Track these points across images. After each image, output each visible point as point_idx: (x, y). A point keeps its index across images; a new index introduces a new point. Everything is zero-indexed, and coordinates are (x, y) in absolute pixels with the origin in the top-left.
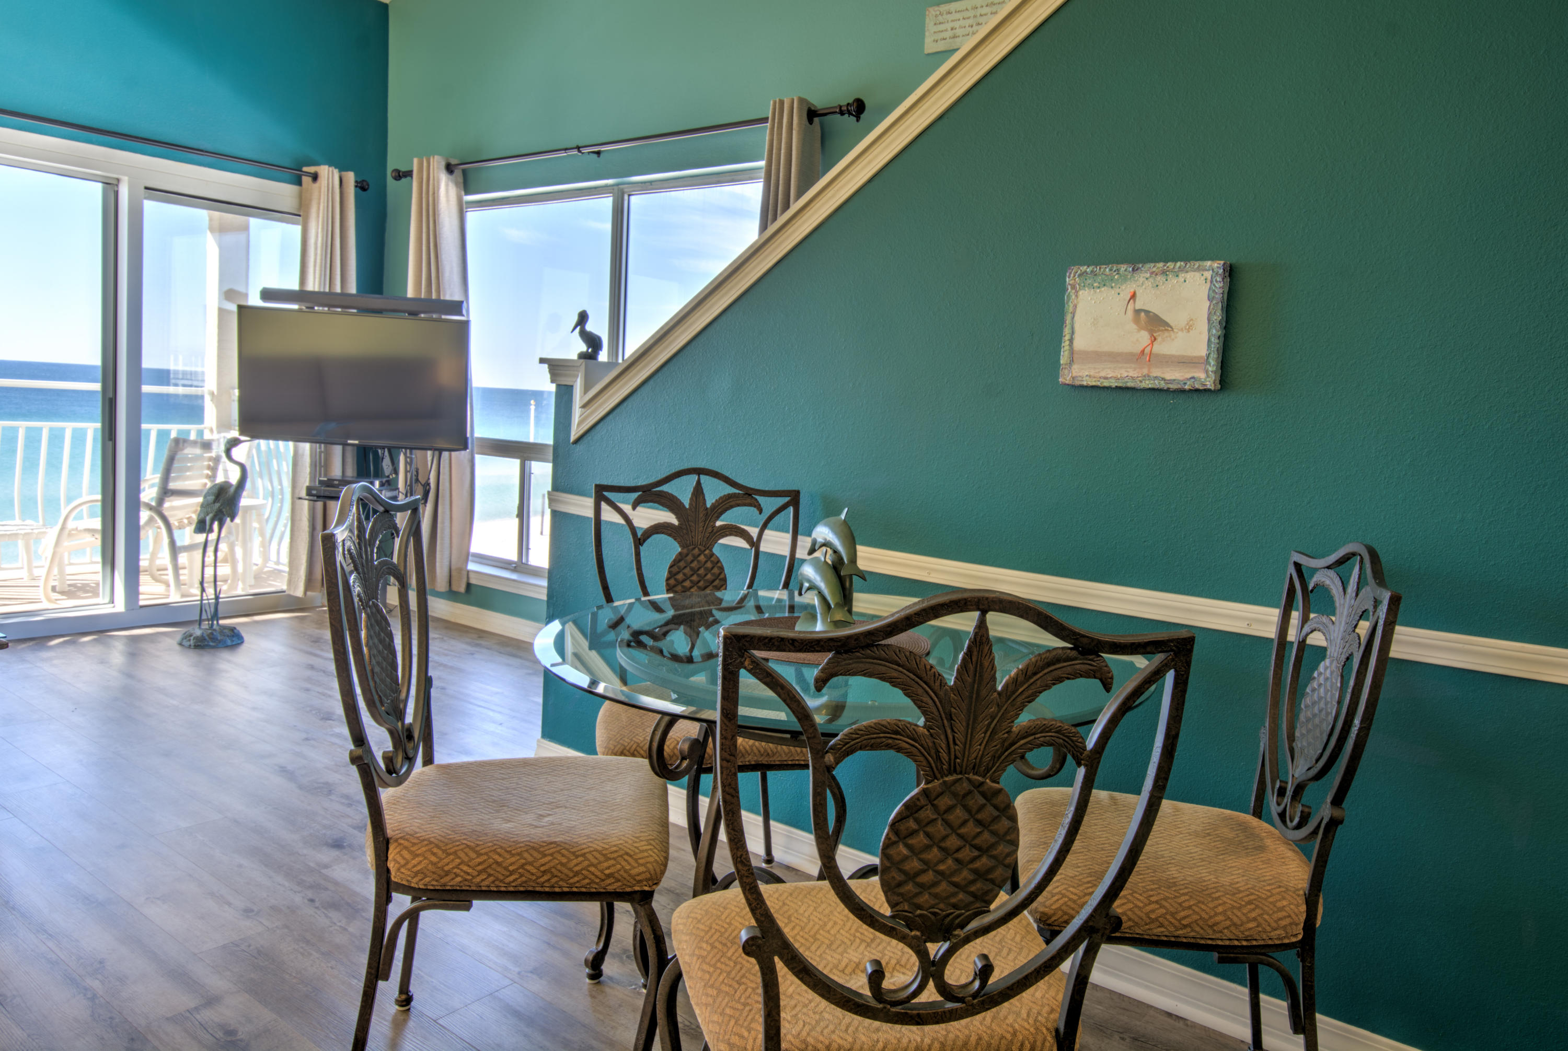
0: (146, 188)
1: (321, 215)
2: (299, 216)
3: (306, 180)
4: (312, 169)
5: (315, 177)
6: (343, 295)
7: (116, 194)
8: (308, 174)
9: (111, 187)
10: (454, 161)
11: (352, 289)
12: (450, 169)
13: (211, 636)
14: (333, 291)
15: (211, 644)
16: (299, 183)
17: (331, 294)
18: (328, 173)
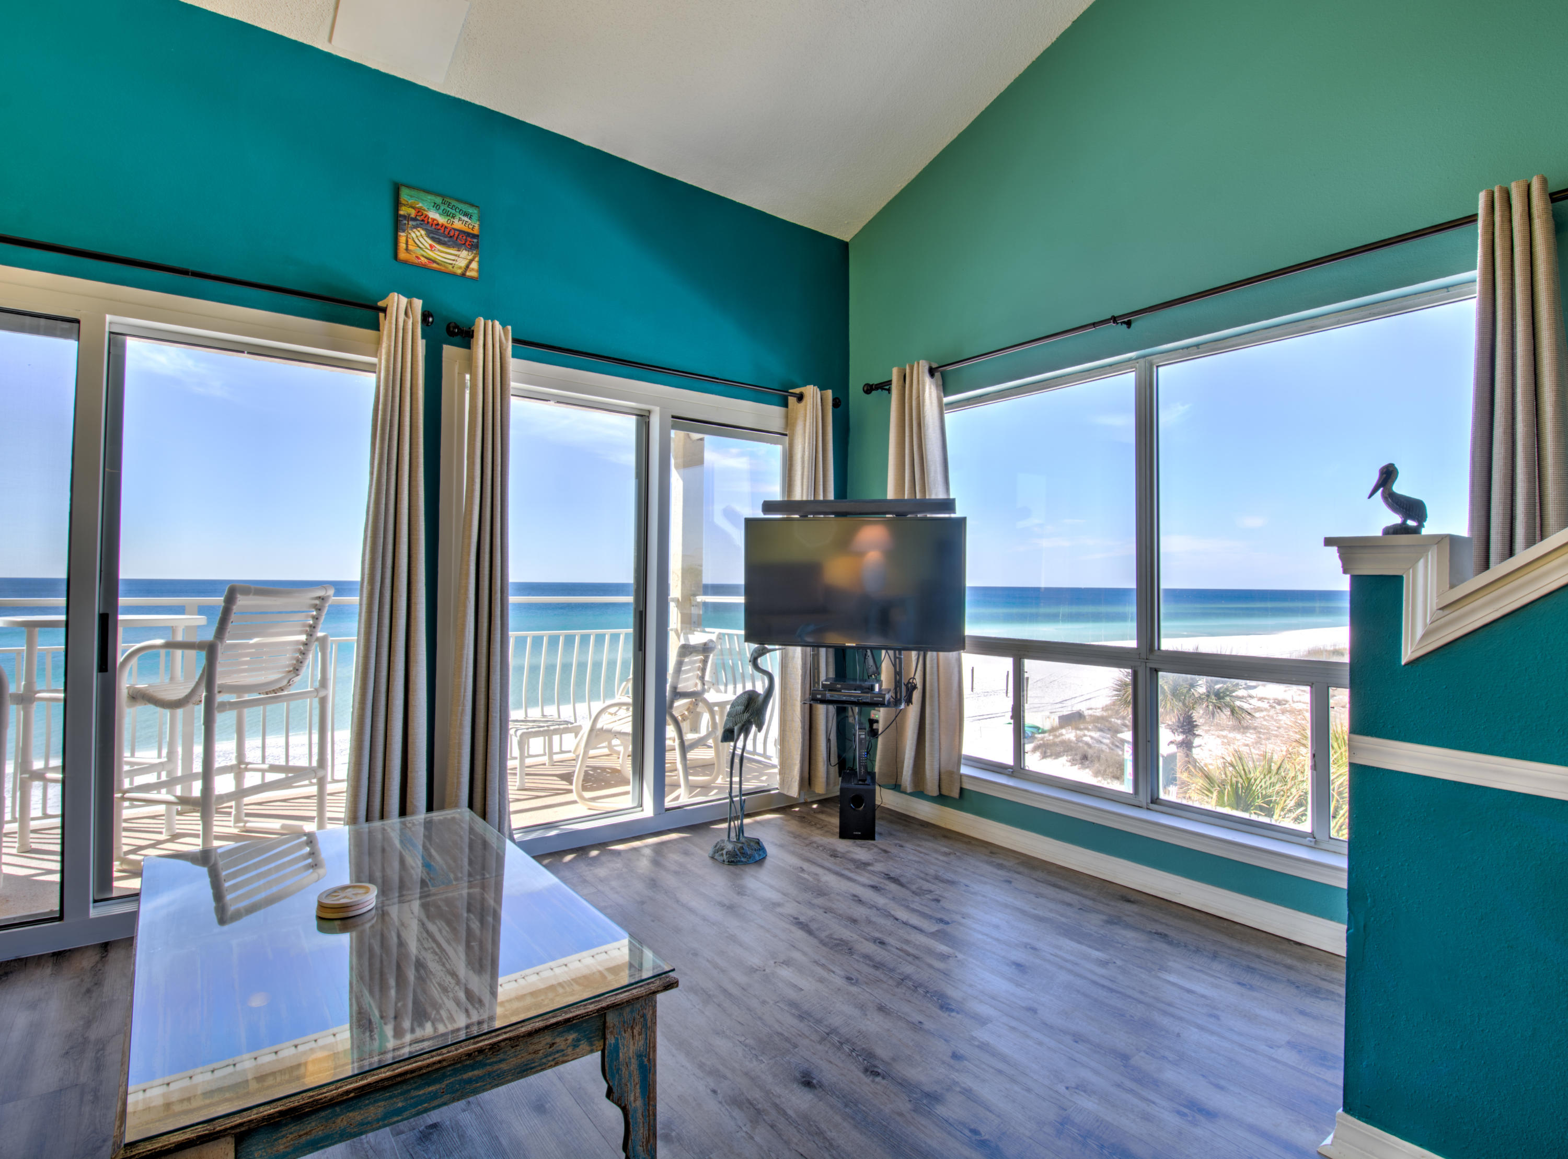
0: (673, 417)
1: (807, 431)
2: (786, 435)
3: (792, 400)
4: (797, 391)
5: (800, 398)
6: (825, 502)
7: (648, 425)
8: (793, 395)
9: (643, 419)
10: (934, 365)
11: (831, 496)
12: (932, 372)
13: (742, 851)
14: (817, 499)
15: (743, 859)
16: (785, 405)
17: (815, 502)
18: (811, 391)
